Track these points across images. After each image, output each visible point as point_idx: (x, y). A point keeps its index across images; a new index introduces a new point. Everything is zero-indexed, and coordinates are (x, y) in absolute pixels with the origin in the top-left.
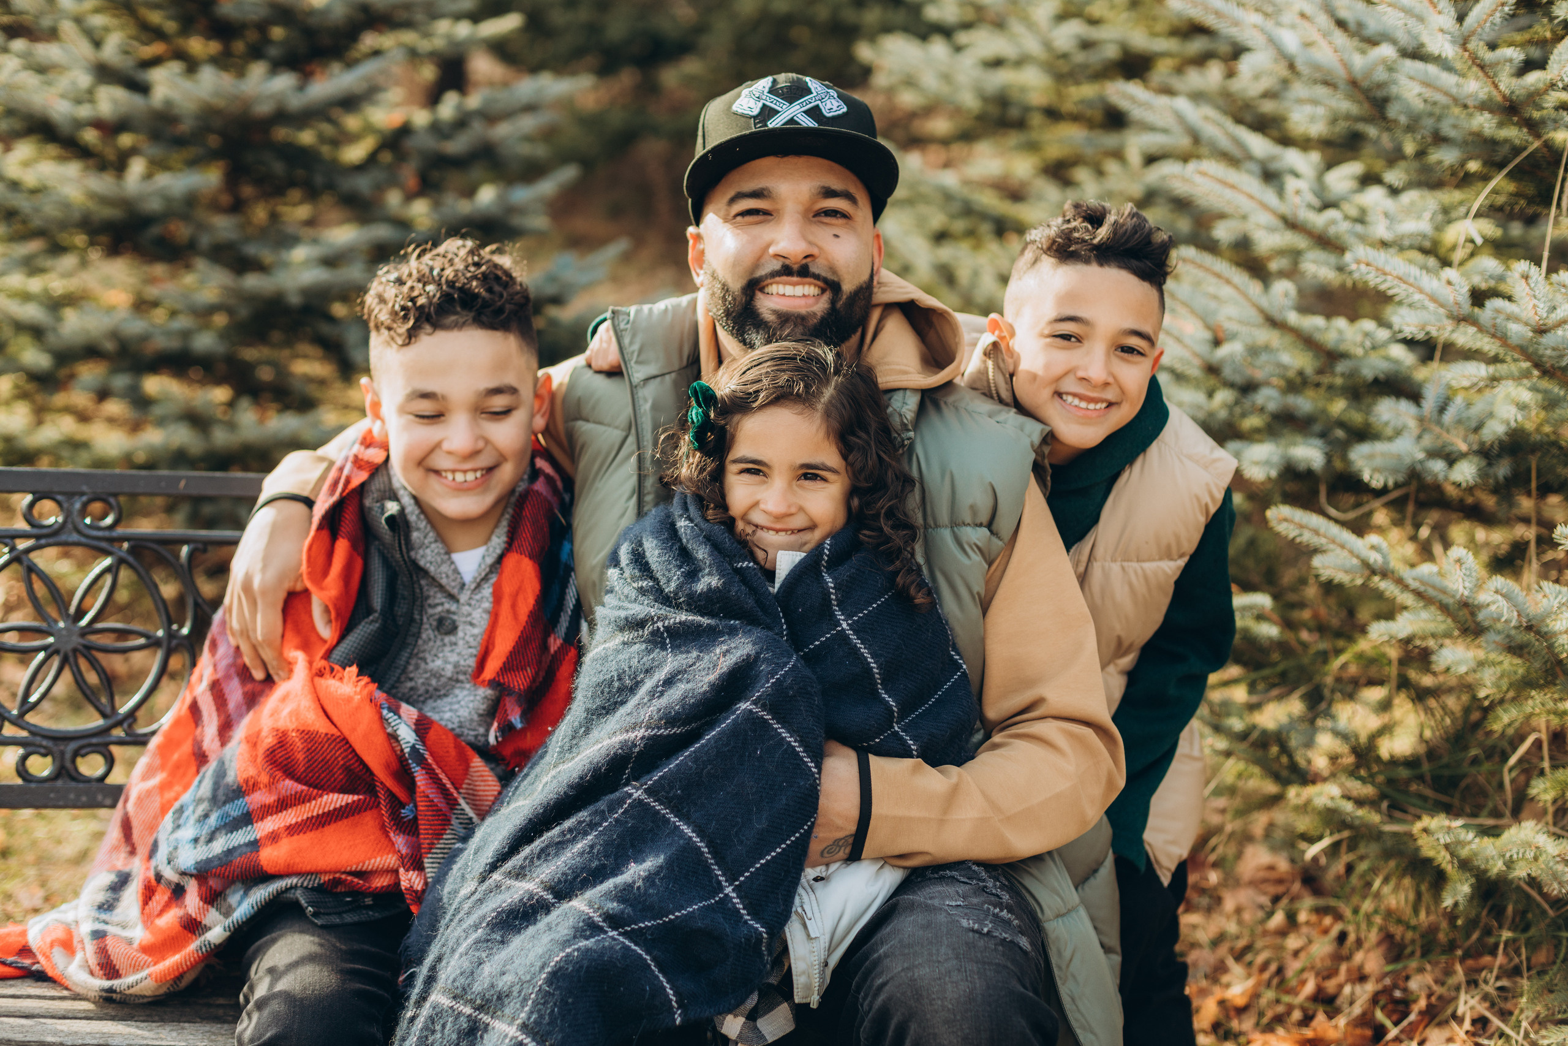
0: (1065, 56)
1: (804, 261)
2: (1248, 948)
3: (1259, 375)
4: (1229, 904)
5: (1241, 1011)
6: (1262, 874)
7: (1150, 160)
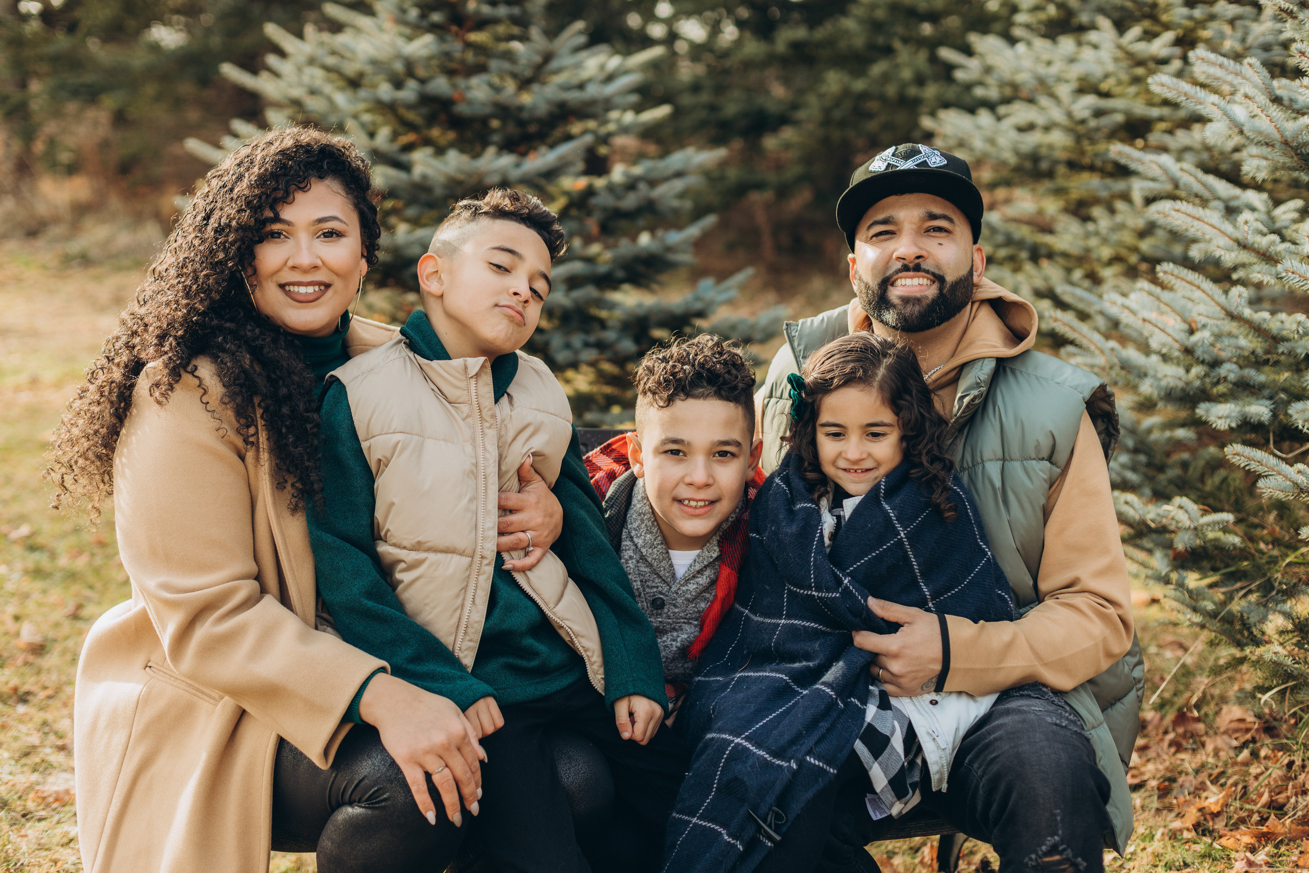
0: (1083, 122)
1: (917, 261)
2: (1222, 773)
3: (1224, 355)
4: (1210, 747)
5: (1215, 815)
6: (1235, 725)
7: (1149, 201)
